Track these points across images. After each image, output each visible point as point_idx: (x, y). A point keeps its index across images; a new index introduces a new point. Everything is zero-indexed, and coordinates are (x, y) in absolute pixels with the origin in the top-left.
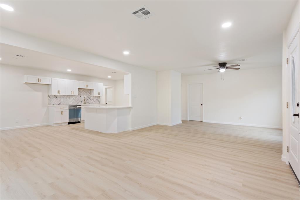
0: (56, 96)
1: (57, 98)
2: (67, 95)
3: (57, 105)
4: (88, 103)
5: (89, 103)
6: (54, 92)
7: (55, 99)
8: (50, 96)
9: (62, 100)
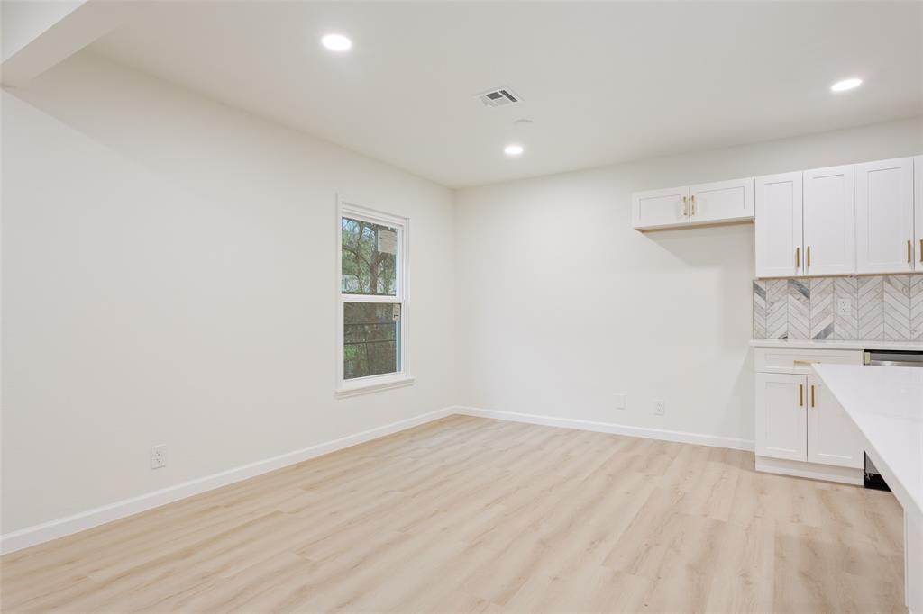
0: (799, 286)
1: (806, 294)
2: (886, 276)
3: (812, 344)
6: (773, 261)
7: (798, 303)
8: (762, 285)
9: (845, 305)
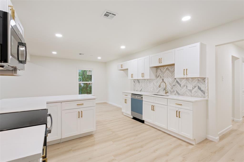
1: (139, 83)
4: (175, 92)
5: (177, 92)
9: (143, 85)
